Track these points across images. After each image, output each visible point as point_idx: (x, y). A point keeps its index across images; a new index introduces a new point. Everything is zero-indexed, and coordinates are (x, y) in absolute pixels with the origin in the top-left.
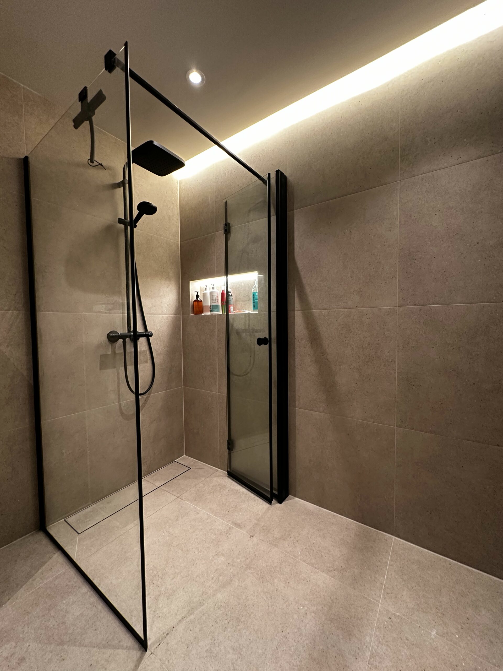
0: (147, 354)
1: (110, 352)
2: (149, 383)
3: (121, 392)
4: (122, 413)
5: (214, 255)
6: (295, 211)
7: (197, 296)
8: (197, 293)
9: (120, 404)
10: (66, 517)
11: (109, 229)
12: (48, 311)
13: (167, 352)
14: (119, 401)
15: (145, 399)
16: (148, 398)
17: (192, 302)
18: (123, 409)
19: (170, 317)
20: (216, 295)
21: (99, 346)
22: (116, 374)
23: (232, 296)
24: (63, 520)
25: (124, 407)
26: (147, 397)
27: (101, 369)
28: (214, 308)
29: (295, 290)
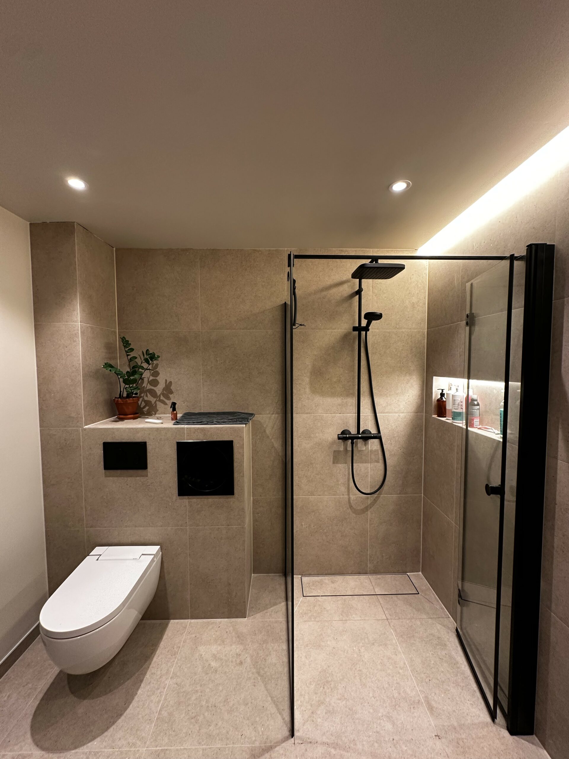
0: (378, 453)
1: (342, 449)
2: (380, 484)
3: (350, 486)
4: (351, 507)
5: (458, 351)
7: (442, 395)
8: (442, 391)
9: (350, 497)
10: (302, 575)
13: (403, 454)
14: (349, 495)
15: (374, 498)
16: (378, 498)
17: (434, 402)
18: (351, 502)
19: (409, 415)
20: (459, 400)
21: (333, 443)
22: (347, 470)
23: (478, 405)
25: (353, 501)
26: (376, 497)
27: (334, 463)
28: (456, 415)
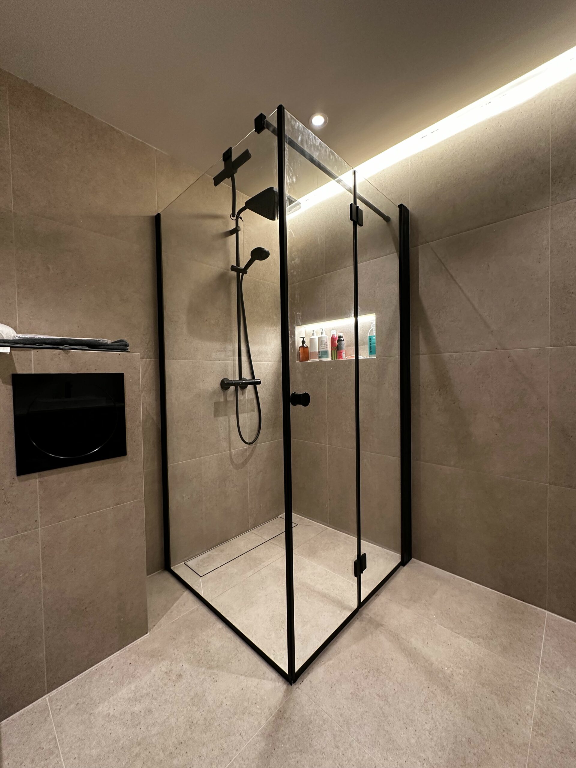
0: (254, 402)
1: (222, 400)
2: (256, 433)
3: (231, 440)
4: (232, 462)
6: (419, 247)
7: (303, 342)
8: (303, 339)
9: (231, 452)
10: (185, 561)
11: (222, 277)
12: (173, 359)
13: (272, 401)
14: (230, 450)
15: (252, 448)
16: (255, 447)
17: (297, 348)
18: (233, 457)
19: (275, 364)
20: (325, 340)
21: (214, 393)
22: (228, 422)
23: (344, 341)
24: (183, 563)
25: (234, 455)
26: (254, 447)
27: (215, 416)
28: (323, 354)
29: (420, 332)
